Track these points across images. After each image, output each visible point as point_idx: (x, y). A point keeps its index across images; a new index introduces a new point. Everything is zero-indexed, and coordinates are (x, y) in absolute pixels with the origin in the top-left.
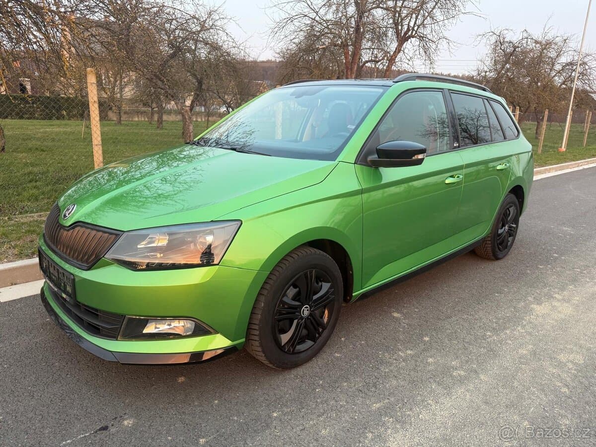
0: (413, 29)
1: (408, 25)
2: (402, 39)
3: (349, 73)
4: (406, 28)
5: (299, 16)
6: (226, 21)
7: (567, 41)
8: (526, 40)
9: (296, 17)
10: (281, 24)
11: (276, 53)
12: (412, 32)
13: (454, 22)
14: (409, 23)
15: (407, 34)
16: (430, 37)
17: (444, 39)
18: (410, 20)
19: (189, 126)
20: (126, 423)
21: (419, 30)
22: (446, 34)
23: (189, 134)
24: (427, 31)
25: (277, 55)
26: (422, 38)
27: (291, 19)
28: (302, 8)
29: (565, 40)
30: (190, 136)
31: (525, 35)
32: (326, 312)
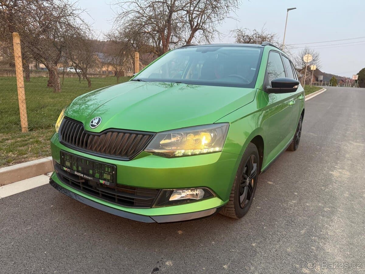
0: (200, 25)
1: (197, 22)
2: (194, 30)
3: (165, 49)
4: (195, 24)
5: (132, 12)
6: (80, 11)
7: (273, 37)
8: (255, 35)
9: (131, 12)
10: (121, 16)
11: (105, 35)
12: (199, 26)
13: (221, 22)
14: (198, 20)
15: (197, 27)
16: (209, 30)
17: (216, 32)
18: (198, 19)
19: (57, 79)
20: (167, 263)
21: (203, 25)
22: (217, 29)
23: (57, 85)
24: (206, 26)
25: (105, 37)
26: (204, 30)
27: (127, 13)
28: (133, 7)
29: (272, 37)
30: (58, 86)
31: (255, 32)
32: (253, 181)
